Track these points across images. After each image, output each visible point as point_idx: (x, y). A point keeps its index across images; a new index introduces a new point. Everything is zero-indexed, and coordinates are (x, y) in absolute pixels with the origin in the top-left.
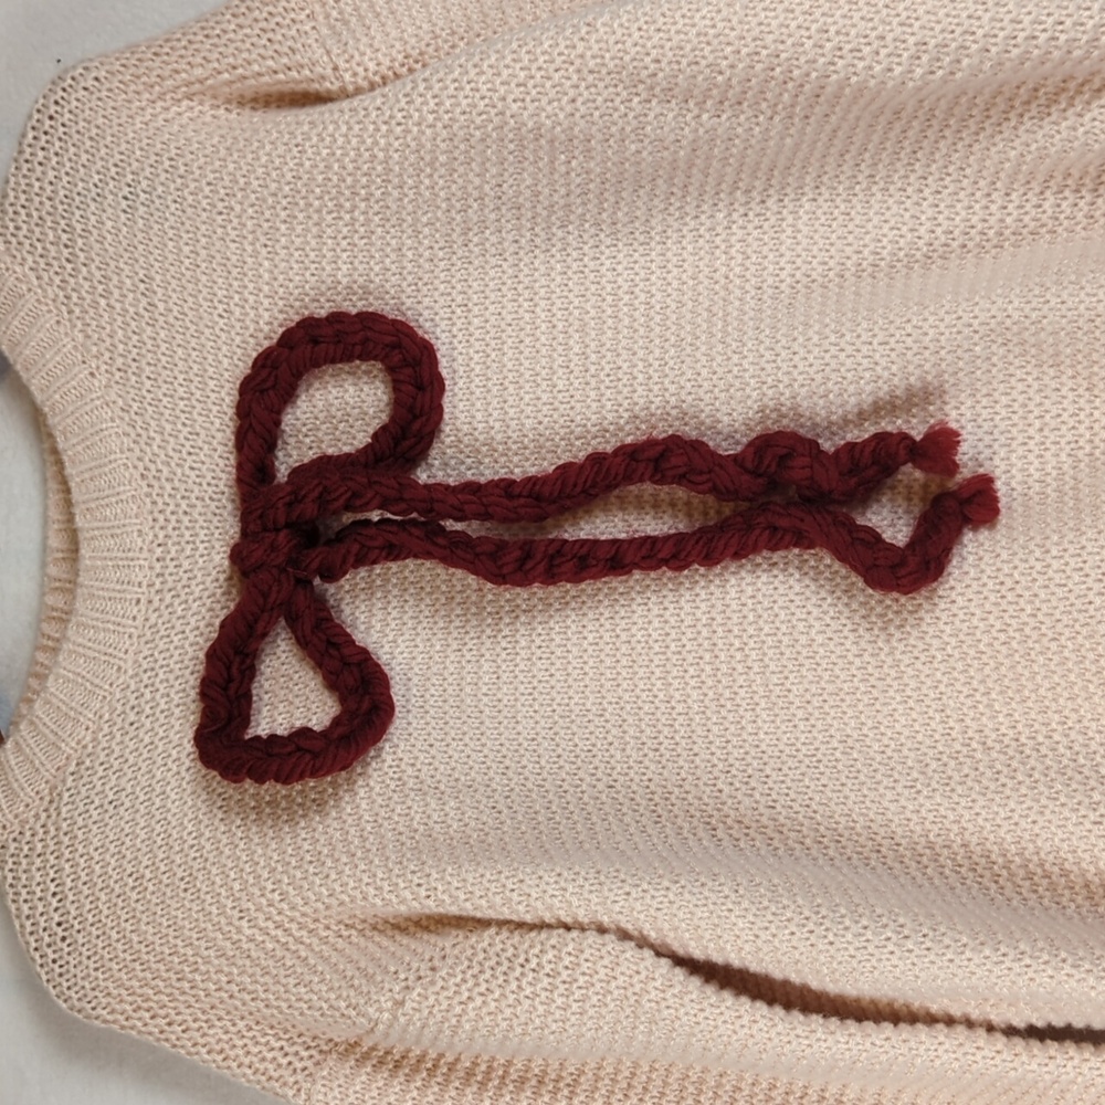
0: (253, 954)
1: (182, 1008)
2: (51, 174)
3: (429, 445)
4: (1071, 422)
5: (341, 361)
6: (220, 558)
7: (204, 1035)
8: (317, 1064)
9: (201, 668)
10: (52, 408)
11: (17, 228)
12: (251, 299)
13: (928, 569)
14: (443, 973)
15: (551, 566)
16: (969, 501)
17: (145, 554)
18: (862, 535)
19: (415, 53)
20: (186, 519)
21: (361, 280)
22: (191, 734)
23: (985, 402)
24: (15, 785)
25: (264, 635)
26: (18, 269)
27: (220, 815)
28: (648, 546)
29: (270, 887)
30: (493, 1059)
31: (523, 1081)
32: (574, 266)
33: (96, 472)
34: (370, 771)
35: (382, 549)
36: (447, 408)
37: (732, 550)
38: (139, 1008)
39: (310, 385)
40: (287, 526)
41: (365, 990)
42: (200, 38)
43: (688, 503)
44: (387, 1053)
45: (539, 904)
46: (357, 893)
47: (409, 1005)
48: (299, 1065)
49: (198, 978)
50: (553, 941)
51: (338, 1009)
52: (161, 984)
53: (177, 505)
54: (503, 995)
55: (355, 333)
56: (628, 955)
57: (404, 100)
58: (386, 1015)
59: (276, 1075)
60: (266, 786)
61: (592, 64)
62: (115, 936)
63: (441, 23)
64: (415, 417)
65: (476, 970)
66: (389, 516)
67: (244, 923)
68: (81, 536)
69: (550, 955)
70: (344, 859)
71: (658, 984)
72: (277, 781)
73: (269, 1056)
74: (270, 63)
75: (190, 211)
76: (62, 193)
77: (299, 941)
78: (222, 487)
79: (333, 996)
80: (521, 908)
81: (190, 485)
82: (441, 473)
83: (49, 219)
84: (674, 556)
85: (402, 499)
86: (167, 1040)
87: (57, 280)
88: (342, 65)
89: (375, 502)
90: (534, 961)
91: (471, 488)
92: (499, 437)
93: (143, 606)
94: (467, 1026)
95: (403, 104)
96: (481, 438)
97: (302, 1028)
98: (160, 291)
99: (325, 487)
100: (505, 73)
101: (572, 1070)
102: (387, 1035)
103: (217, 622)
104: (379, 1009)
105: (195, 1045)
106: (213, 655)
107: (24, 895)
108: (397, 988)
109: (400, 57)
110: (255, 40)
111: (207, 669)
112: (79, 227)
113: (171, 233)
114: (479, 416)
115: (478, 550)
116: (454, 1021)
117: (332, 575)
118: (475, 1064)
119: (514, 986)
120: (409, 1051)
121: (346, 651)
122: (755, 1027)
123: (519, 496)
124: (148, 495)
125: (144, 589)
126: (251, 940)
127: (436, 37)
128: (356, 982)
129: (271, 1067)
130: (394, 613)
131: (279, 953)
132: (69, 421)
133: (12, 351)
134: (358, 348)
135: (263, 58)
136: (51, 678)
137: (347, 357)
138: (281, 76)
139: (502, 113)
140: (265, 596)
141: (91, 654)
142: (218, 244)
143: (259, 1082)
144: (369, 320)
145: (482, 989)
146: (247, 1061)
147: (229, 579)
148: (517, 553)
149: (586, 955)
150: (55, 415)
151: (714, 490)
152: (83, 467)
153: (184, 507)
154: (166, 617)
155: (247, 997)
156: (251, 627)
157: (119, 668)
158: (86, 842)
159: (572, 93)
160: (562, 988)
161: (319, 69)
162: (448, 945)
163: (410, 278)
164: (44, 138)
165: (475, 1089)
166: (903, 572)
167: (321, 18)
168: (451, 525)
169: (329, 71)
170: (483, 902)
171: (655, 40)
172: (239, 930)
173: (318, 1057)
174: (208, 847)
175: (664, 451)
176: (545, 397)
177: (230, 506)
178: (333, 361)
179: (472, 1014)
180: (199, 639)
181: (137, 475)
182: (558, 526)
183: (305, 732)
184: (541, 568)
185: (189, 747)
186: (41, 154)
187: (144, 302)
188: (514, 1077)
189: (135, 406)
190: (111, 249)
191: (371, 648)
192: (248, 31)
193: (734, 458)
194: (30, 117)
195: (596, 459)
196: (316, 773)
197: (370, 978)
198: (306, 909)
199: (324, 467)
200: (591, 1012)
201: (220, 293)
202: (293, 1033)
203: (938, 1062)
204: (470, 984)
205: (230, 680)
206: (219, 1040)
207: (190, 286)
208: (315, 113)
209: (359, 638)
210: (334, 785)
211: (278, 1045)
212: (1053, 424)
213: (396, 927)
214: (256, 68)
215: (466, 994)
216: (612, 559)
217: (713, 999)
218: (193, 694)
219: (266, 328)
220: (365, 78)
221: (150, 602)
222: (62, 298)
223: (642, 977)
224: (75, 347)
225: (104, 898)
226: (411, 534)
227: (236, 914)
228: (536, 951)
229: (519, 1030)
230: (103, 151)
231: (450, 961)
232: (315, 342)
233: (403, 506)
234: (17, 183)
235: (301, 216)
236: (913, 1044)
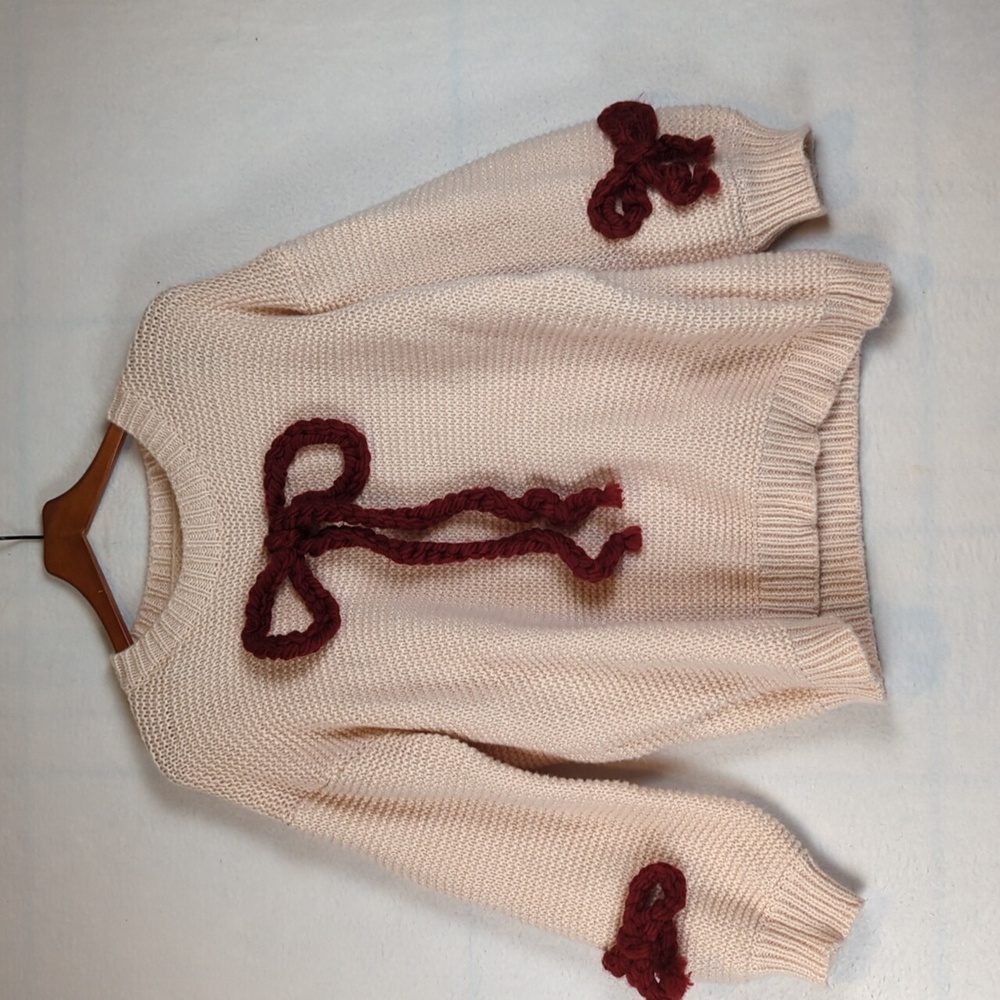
0: (269, 747)
1: (229, 774)
2: (158, 348)
3: (363, 487)
4: (677, 508)
5: (318, 443)
6: (259, 543)
7: (240, 788)
8: (298, 803)
9: (246, 599)
10: (169, 468)
11: (142, 377)
12: (268, 410)
13: (604, 572)
14: (364, 755)
15: (426, 557)
16: (628, 538)
17: (220, 541)
18: (576, 551)
19: (346, 295)
20: (241, 523)
21: (325, 402)
22: (240, 633)
23: (635, 493)
24: (149, 657)
25: (280, 583)
26: (144, 398)
27: (254, 675)
28: (475, 548)
29: (277, 713)
30: (388, 800)
31: (403, 811)
32: (432, 402)
33: (194, 500)
34: (327, 653)
35: (342, 541)
36: (372, 469)
37: (517, 551)
38: (207, 774)
39: (301, 454)
40: (296, 527)
41: (324, 764)
42: (235, 281)
43: (492, 522)
44: (333, 798)
45: (411, 721)
46: (321, 717)
47: (346, 771)
48: (288, 803)
49: (239, 758)
50: (418, 739)
51: (310, 774)
52: (219, 762)
53: (236, 516)
54: (393, 766)
55: (326, 429)
56: (455, 745)
57: (341, 321)
58: (335, 776)
59: (277, 808)
60: (277, 660)
61: (432, 315)
62: (198, 735)
63: (359, 280)
64: (356, 473)
65: (380, 753)
66: (346, 524)
67: (264, 731)
68: (184, 532)
69: (416, 746)
70: (315, 700)
71: (469, 760)
72: (282, 658)
73: (273, 798)
74: (272, 296)
75: (233, 366)
76: (165, 357)
77: (292, 741)
78: (258, 507)
79: (308, 767)
80: (403, 723)
81: (242, 505)
82: (368, 502)
83: (158, 371)
84: (488, 553)
85: (354, 516)
86: (220, 790)
87: (165, 402)
88: (309, 300)
89: (340, 518)
90: (408, 750)
91: (389, 512)
92: (398, 486)
93: (219, 567)
94: (375, 782)
95: (341, 323)
96: (389, 486)
97: (291, 785)
98: (220, 407)
99: (315, 510)
100: (391, 314)
101: (428, 806)
102: (335, 787)
103: (255, 576)
104: (331, 774)
105: (235, 793)
106: (253, 592)
107: (152, 713)
108: (340, 763)
109: (339, 297)
110: (264, 284)
111: (250, 600)
112: (175, 375)
113: (223, 377)
114: (388, 474)
115: (391, 546)
116: (369, 779)
117: (316, 553)
118: (379, 803)
119: (398, 761)
120: (345, 796)
121: (318, 592)
122: (515, 781)
123: (413, 517)
124: (222, 511)
125: (220, 558)
126: (267, 740)
127: (357, 287)
128: (320, 760)
129: (274, 804)
130: (344, 573)
131: (281, 747)
132: (178, 475)
133: (145, 440)
134: (327, 437)
135: (269, 293)
136: (170, 602)
137: (321, 441)
138: (278, 303)
139: (390, 333)
140: (282, 563)
141: (191, 590)
142: (249, 383)
143: (267, 811)
144: (333, 424)
145: (383, 763)
146: (262, 801)
147: (262, 554)
148: (410, 549)
149: (434, 745)
150: (171, 471)
151: (508, 517)
152: (186, 498)
153: (239, 516)
154: (230, 573)
155: (263, 769)
156: (273, 579)
157: (206, 599)
158: (185, 687)
159: (423, 327)
160: (422, 762)
161: (297, 301)
162: (367, 742)
163: (350, 402)
164: (153, 329)
165: (378, 815)
166: (591, 572)
167: (298, 275)
168: (378, 530)
169: (303, 302)
170: (384, 721)
171: (461, 309)
172: (261, 735)
173: (298, 799)
174: (247, 691)
175: (484, 496)
176: (421, 468)
177: (262, 516)
178: (314, 443)
179: (378, 775)
180: (247, 585)
181: (216, 502)
182: (428, 534)
183: (296, 633)
184: (422, 557)
185: (239, 640)
186: (152, 338)
187: (212, 412)
188: (398, 809)
189: (212, 465)
190: (193, 386)
191: (331, 591)
192: (261, 279)
193: (518, 501)
194: (147, 309)
195: (450, 497)
196: (301, 654)
197: (327, 758)
198: (295, 725)
199: (309, 497)
200: (436, 774)
201: (252, 408)
202: (286, 787)
203: (604, 798)
204: (377, 760)
205: (261, 605)
206: (248, 791)
207: (235, 404)
208: (295, 319)
209: (325, 585)
210: (310, 661)
211: (278, 793)
212: (668, 508)
213: (341, 734)
214: (265, 298)
215: (375, 766)
216: (458, 553)
217: (495, 767)
218: (242, 612)
219: (277, 425)
220: (321, 306)
221: (223, 565)
222: (169, 411)
223: (461, 756)
224: (179, 436)
225: (193, 715)
226: (357, 535)
227: (260, 726)
228: (410, 744)
229: (401, 783)
230: (185, 335)
231: (367, 750)
232: (305, 433)
233: (354, 520)
234: (140, 354)
235: (291, 370)
236: (591, 789)
